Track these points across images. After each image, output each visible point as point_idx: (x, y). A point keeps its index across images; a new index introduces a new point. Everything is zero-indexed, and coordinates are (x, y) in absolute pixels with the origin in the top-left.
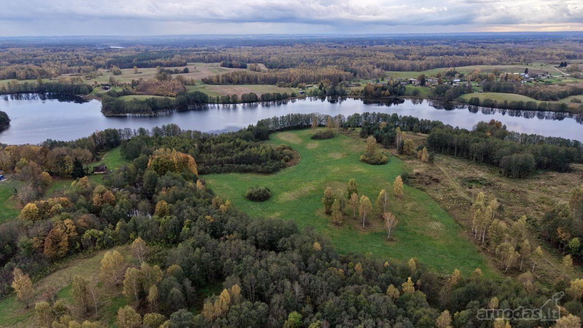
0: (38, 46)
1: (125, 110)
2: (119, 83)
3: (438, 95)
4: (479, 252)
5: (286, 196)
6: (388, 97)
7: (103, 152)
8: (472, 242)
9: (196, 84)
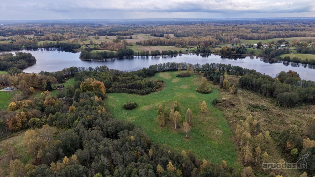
0: (68, 24)
1: (90, 57)
2: (95, 43)
3: (265, 54)
4: (236, 150)
5: (144, 108)
6: (235, 55)
7: (68, 78)
8: (235, 144)
9: (133, 45)
